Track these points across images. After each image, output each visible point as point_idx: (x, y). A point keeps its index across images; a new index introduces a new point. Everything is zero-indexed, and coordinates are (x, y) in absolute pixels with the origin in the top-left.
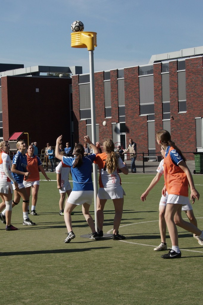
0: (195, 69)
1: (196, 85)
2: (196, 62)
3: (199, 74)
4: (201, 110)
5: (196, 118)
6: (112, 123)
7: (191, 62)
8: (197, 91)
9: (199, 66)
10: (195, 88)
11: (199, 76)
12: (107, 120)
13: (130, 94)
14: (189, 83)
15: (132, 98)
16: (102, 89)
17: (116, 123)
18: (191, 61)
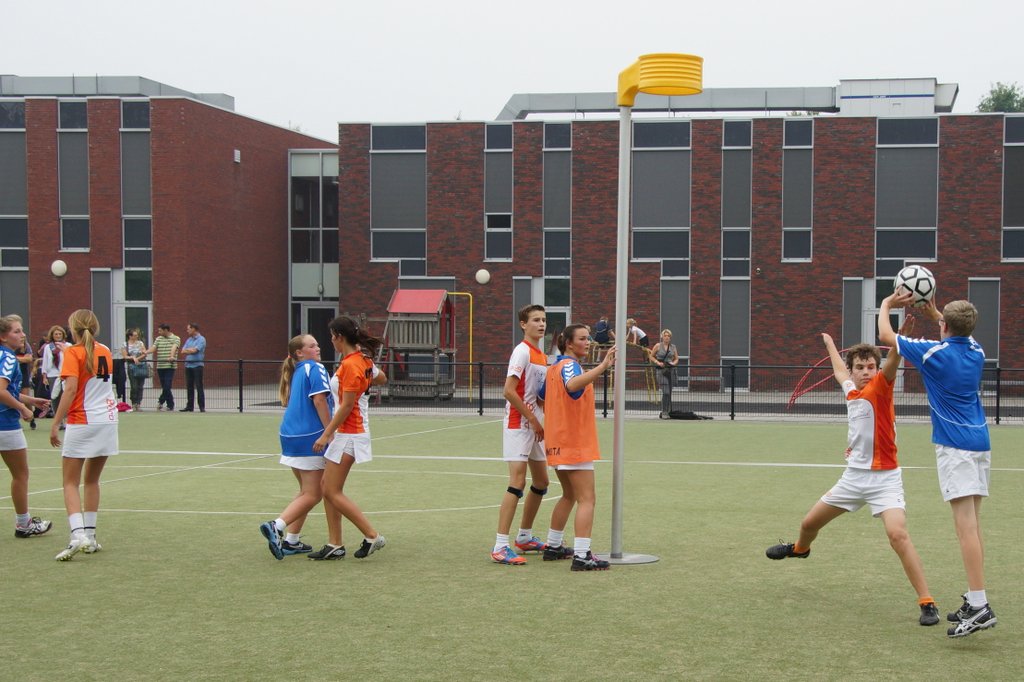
0: (848, 147)
1: (851, 189)
3: (862, 163)
4: (865, 258)
5: (844, 278)
6: (514, 278)
7: (835, 127)
8: (853, 207)
10: (846, 198)
11: (860, 167)
12: (490, 267)
13: (593, 197)
14: (824, 182)
15: (602, 209)
16: (474, 173)
17: (530, 278)
18: (836, 124)
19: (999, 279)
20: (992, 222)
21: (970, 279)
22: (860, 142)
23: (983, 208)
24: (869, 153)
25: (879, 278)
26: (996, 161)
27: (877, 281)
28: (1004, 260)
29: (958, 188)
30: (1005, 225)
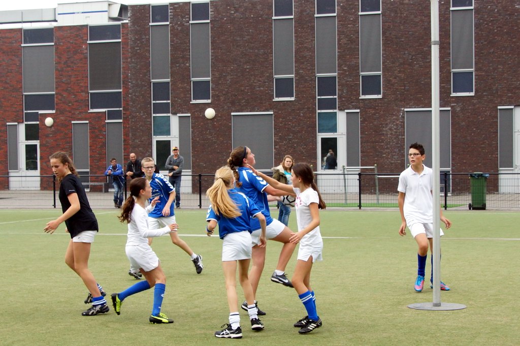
0: (7, 46)
1: (9, 71)
2: (8, 35)
3: (15, 55)
4: (18, 111)
5: (8, 124)
8: (11, 81)
9: (14, 42)
10: (7, 76)
11: (14, 58)
19: (87, 122)
20: (83, 89)
21: (73, 122)
22: (13, 43)
23: (78, 80)
24: (18, 49)
25: (26, 123)
26: (84, 52)
27: (26, 125)
28: (91, 111)
29: (64, 69)
30: (91, 90)
